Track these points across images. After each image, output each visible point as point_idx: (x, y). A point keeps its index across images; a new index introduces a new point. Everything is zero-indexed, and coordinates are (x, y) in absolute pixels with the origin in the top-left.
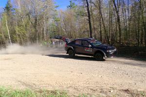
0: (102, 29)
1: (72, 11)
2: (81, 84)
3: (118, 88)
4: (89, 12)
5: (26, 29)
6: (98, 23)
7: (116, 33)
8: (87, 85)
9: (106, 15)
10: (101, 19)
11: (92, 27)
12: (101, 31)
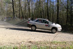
10: (20, 7)
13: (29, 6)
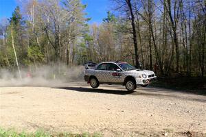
0: (153, 52)
3: (175, 131)
4: (134, 27)
5: (43, 52)
8: (130, 127)
13: (175, 34)
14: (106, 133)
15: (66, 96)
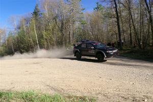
0: (132, 31)
1: (99, 13)
2: (111, 91)
4: (117, 14)
5: (53, 33)
6: (127, 25)
7: (148, 36)
8: (117, 93)
9: (136, 16)
11: (121, 30)
12: (131, 34)
14: (100, 97)
15: (70, 66)
